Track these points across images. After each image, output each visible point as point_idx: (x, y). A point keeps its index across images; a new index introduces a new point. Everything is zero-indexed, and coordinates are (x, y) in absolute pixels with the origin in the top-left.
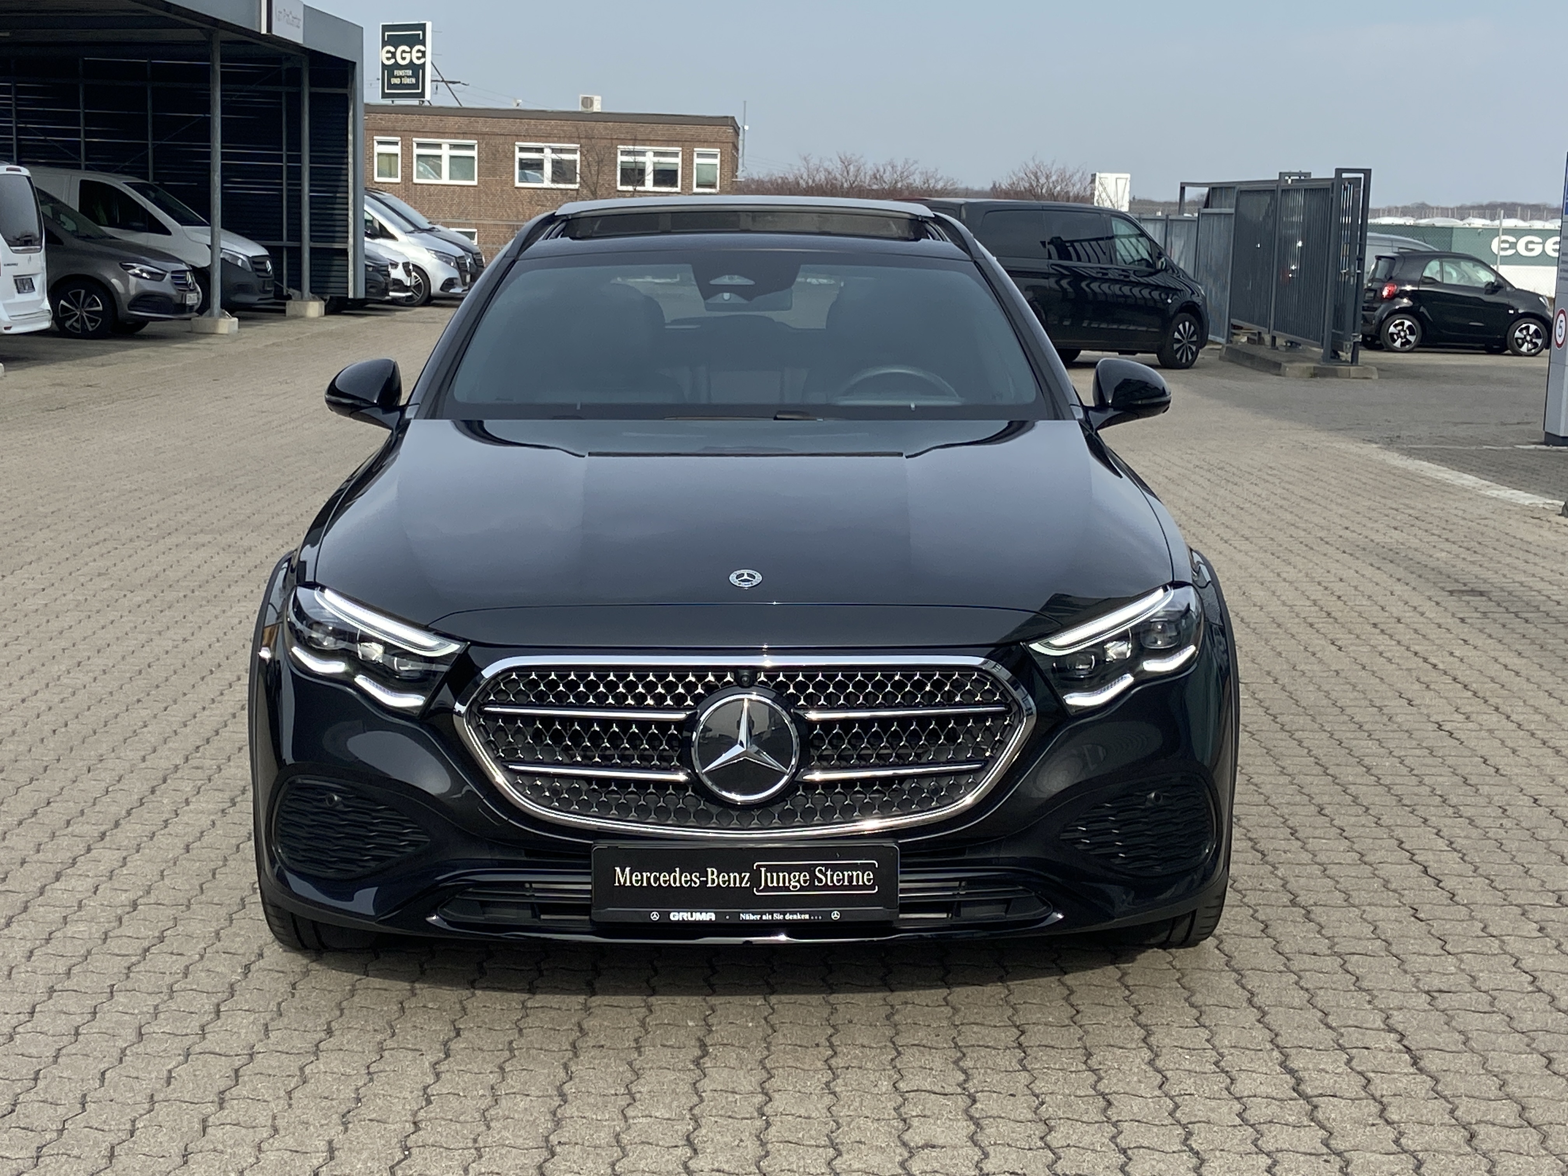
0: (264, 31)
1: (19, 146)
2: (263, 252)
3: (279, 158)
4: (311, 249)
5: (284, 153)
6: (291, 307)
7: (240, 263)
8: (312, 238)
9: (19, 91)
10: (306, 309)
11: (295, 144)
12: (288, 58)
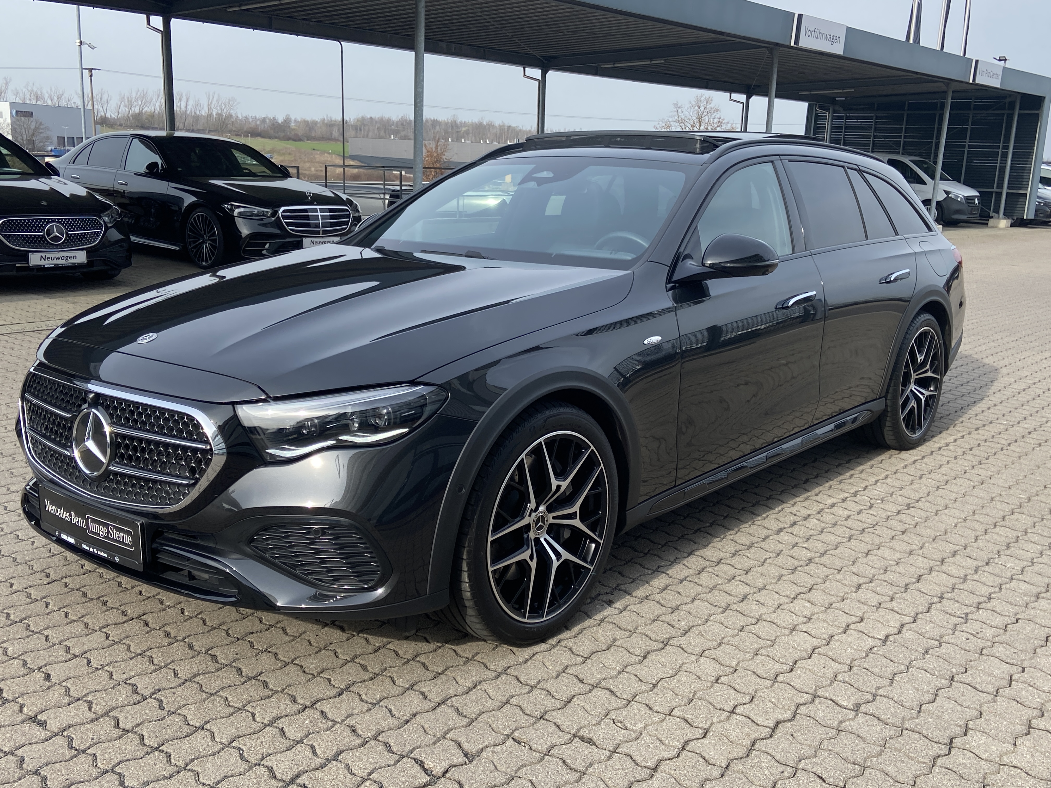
0: (971, 81)
1: (873, 144)
2: (978, 194)
3: (998, 147)
4: (1007, 193)
5: (1001, 145)
6: (991, 222)
7: (959, 199)
8: (1008, 188)
9: (877, 118)
10: (999, 223)
11: (1007, 140)
12: (1010, 96)
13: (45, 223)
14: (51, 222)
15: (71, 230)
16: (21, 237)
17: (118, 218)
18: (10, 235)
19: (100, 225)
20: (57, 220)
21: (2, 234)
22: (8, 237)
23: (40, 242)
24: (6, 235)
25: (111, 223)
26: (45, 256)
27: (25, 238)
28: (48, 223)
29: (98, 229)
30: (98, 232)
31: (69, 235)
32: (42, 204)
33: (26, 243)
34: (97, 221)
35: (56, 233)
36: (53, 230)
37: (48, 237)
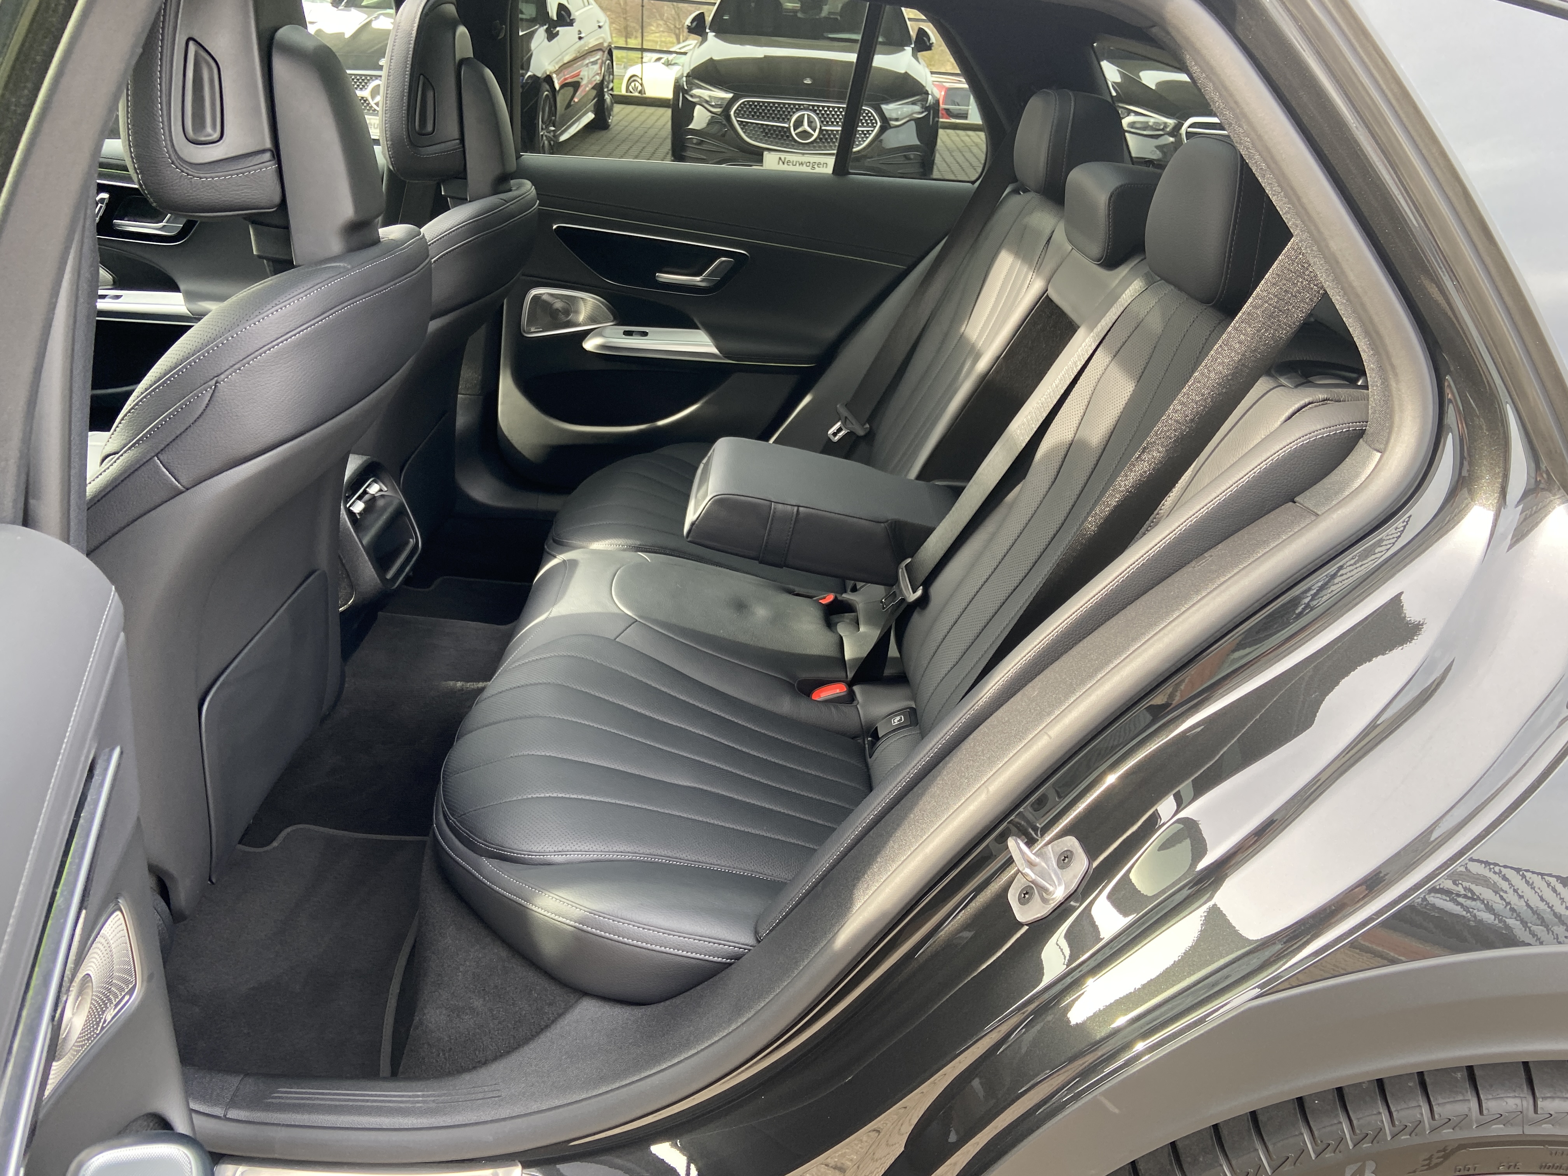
13: (794, 110)
14: (802, 109)
15: (827, 125)
16: (760, 128)
17: (922, 112)
18: (747, 123)
19: (874, 121)
20: (811, 108)
21: (738, 121)
22: (744, 125)
23: (782, 137)
24: (742, 122)
25: (897, 120)
26: (785, 158)
27: (764, 129)
28: (797, 110)
29: (870, 127)
30: (868, 131)
31: (825, 132)
32: (805, 82)
33: (764, 136)
34: (870, 115)
35: (806, 126)
36: (802, 122)
37: (795, 130)
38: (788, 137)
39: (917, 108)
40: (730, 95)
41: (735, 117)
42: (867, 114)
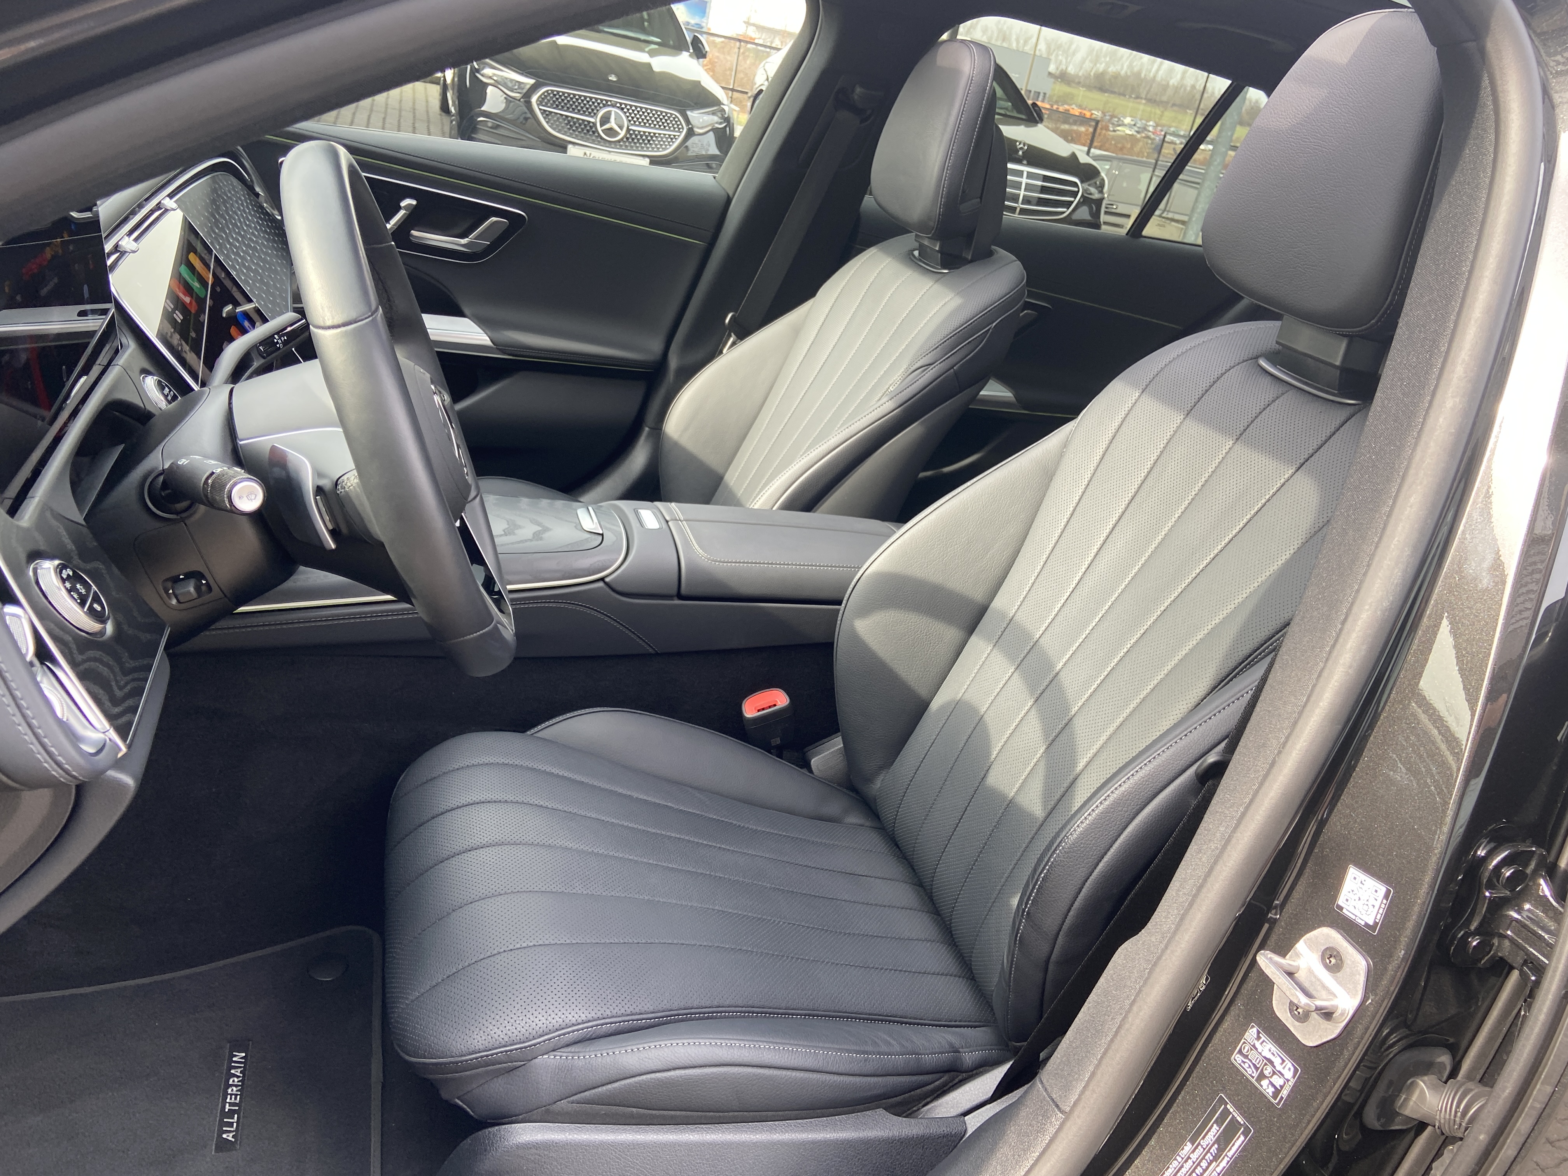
13: (601, 105)
14: (609, 105)
15: (634, 124)
16: (564, 120)
17: (721, 123)
18: (551, 112)
19: (680, 127)
20: (618, 105)
21: (540, 109)
22: (547, 115)
23: (588, 131)
24: (545, 111)
25: (702, 128)
26: (590, 154)
27: (569, 122)
28: (604, 106)
29: (676, 132)
30: (674, 136)
31: (631, 132)
32: (610, 78)
33: (569, 129)
34: (676, 119)
35: (613, 124)
36: (609, 118)
37: (601, 127)
38: (594, 132)
39: (716, 119)
40: (532, 81)
41: (538, 105)
42: (674, 118)
